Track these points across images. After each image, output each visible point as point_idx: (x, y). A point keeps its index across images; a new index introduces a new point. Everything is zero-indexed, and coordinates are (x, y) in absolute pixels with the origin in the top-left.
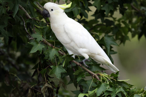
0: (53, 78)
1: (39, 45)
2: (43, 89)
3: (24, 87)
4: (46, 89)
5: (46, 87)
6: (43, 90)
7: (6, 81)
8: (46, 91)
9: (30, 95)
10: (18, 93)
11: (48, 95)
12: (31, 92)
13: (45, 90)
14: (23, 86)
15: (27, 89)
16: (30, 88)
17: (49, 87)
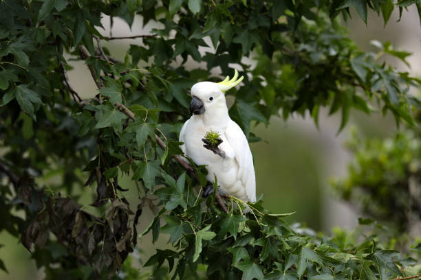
0: (128, 190)
1: (115, 112)
2: (110, 212)
3: (66, 208)
4: (116, 214)
5: (117, 207)
6: (109, 214)
7: (24, 193)
8: (116, 217)
9: (78, 225)
10: (47, 222)
11: (119, 225)
12: (81, 219)
13: (113, 215)
14: (63, 205)
15: (71, 212)
16: (78, 211)
17: (122, 208)
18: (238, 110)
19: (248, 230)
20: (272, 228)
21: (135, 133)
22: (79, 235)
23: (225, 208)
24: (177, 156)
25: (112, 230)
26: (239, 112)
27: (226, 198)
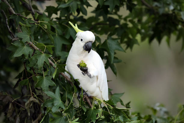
2: (28, 104)
3: (4, 101)
4: (31, 105)
5: (32, 101)
8: (31, 107)
9: (11, 111)
11: (33, 111)
12: (13, 107)
13: (30, 105)
14: (3, 99)
15: (7, 103)
16: (11, 102)
17: (35, 101)
18: (108, 44)
19: (103, 117)
20: (117, 117)
21: (37, 60)
22: (11, 116)
23: (91, 105)
24: (63, 73)
25: (29, 114)
26: (108, 45)
27: (91, 98)
